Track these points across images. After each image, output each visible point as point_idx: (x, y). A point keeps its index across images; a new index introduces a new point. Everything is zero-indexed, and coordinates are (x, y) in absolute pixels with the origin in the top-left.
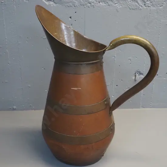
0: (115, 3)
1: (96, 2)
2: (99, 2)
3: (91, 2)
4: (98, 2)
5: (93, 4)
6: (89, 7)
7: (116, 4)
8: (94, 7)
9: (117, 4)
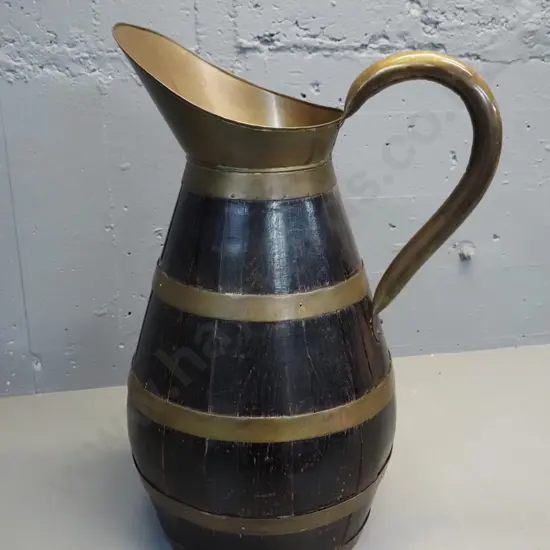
0: (92, 68)
1: (30, 67)
2: (41, 67)
3: (16, 66)
4: (37, 67)
5: (22, 73)
6: (10, 82)
7: (94, 70)
8: (26, 82)
9: (97, 73)
